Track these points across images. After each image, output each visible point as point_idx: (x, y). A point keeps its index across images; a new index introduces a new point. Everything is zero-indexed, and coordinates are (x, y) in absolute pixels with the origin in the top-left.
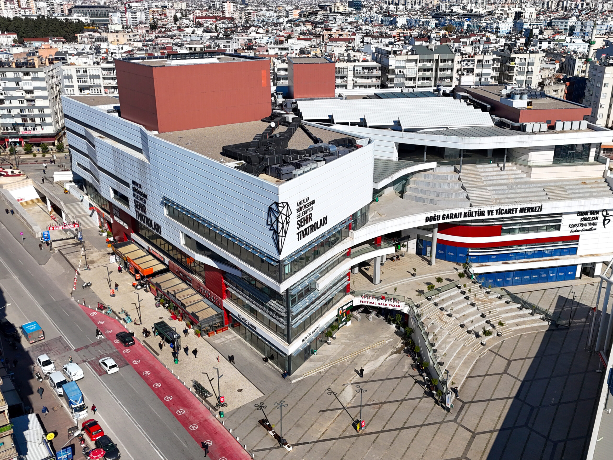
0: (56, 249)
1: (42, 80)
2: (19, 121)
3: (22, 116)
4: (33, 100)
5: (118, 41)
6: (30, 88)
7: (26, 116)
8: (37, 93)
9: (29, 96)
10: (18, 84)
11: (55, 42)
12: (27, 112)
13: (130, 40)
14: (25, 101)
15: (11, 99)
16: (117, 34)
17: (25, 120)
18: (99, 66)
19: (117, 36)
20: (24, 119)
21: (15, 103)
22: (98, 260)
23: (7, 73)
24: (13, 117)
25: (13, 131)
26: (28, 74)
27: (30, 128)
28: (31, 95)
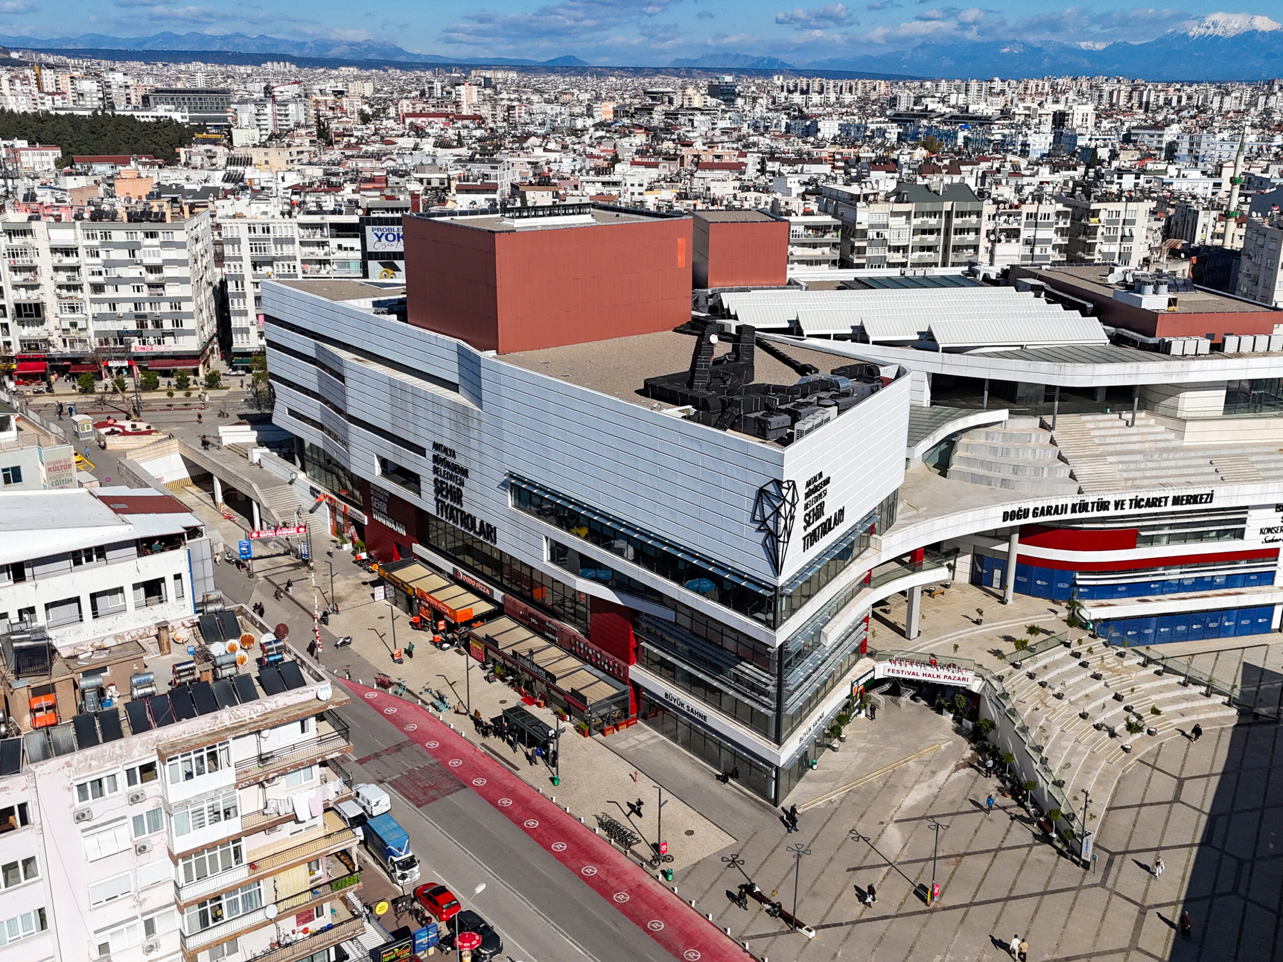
0: (260, 575)
1: (181, 245)
2: (132, 325)
3: (137, 317)
4: (161, 286)
5: (267, 162)
6: (157, 261)
7: (144, 316)
8: (168, 272)
9: (152, 278)
10: (132, 253)
11: (144, 164)
12: (147, 309)
13: (292, 161)
14: (145, 287)
15: (117, 282)
16: (265, 150)
17: (142, 325)
18: (293, 220)
19: (266, 154)
20: (142, 323)
21: (126, 291)
22: (349, 595)
23: (113, 233)
24: (120, 318)
25: (119, 346)
26: (152, 235)
27: (151, 340)
28: (158, 276)
